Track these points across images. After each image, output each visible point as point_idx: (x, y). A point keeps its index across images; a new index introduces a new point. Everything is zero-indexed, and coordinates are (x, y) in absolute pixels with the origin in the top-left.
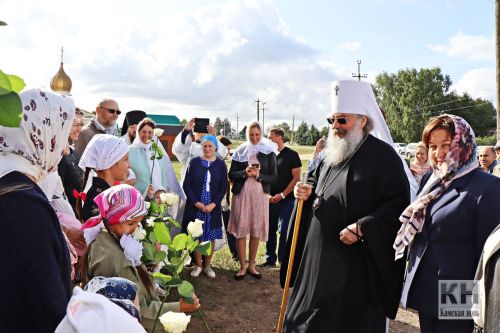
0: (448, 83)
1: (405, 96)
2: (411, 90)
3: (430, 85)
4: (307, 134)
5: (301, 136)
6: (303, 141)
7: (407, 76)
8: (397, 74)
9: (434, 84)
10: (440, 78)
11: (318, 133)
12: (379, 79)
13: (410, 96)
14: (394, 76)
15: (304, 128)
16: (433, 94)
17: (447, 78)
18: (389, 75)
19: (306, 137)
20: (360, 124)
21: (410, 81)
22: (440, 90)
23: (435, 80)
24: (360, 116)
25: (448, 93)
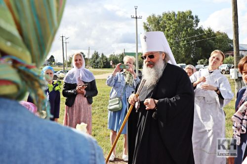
0: (197, 21)
1: (167, 31)
2: (172, 26)
3: (186, 23)
4: (98, 60)
5: (94, 62)
6: (96, 65)
7: (169, 17)
8: (162, 16)
9: (188, 21)
10: (192, 17)
11: (106, 59)
12: (149, 19)
13: (171, 30)
14: (160, 17)
15: (96, 56)
16: (187, 29)
17: (196, 17)
18: (156, 16)
19: (98, 63)
20: (162, 57)
21: (170, 19)
22: (192, 26)
23: (188, 19)
24: (161, 52)
25: (198, 28)
